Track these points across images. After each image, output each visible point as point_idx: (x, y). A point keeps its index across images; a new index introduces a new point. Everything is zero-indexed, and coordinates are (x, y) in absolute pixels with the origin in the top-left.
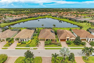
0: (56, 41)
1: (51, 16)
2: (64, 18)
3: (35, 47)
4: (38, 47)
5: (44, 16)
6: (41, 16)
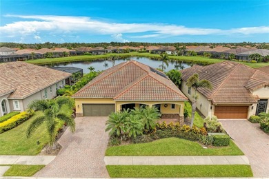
0: (186, 115)
1: (148, 51)
2: (192, 54)
3: (31, 155)
4: (56, 154)
5: (126, 51)
6: (115, 51)
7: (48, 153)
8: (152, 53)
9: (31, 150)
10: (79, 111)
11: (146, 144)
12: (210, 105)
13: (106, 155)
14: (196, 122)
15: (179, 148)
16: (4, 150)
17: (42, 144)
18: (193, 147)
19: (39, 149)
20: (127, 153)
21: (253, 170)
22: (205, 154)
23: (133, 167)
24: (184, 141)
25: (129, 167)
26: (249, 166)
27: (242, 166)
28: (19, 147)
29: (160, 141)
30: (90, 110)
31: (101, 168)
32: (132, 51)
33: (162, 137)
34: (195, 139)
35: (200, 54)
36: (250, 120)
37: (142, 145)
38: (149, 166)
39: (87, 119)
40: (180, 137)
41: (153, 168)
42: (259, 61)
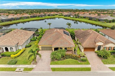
1: (63, 15)
2: (81, 18)
3: (29, 64)
4: (36, 64)
5: (54, 15)
6: (49, 15)
7: (34, 64)
8: (65, 16)
9: (28, 63)
10: (41, 49)
11: (62, 61)
12: (82, 48)
13: (51, 65)
14: (78, 53)
15: (72, 62)
16: (20, 63)
17: (31, 61)
18: (76, 62)
19: (30, 63)
20: (57, 64)
21: (91, 69)
22: (79, 64)
23: (59, 68)
24: (73, 60)
25: (57, 68)
26: (90, 68)
27: (88, 68)
28: (25, 62)
29: (66, 60)
30: (44, 49)
31: (50, 69)
32: (56, 15)
33: (67, 59)
34: (77, 59)
35: (84, 18)
36: (95, 52)
37: (61, 61)
38: (63, 68)
39: (43, 51)
40: (72, 58)
41: (64, 68)
42: (107, 22)
